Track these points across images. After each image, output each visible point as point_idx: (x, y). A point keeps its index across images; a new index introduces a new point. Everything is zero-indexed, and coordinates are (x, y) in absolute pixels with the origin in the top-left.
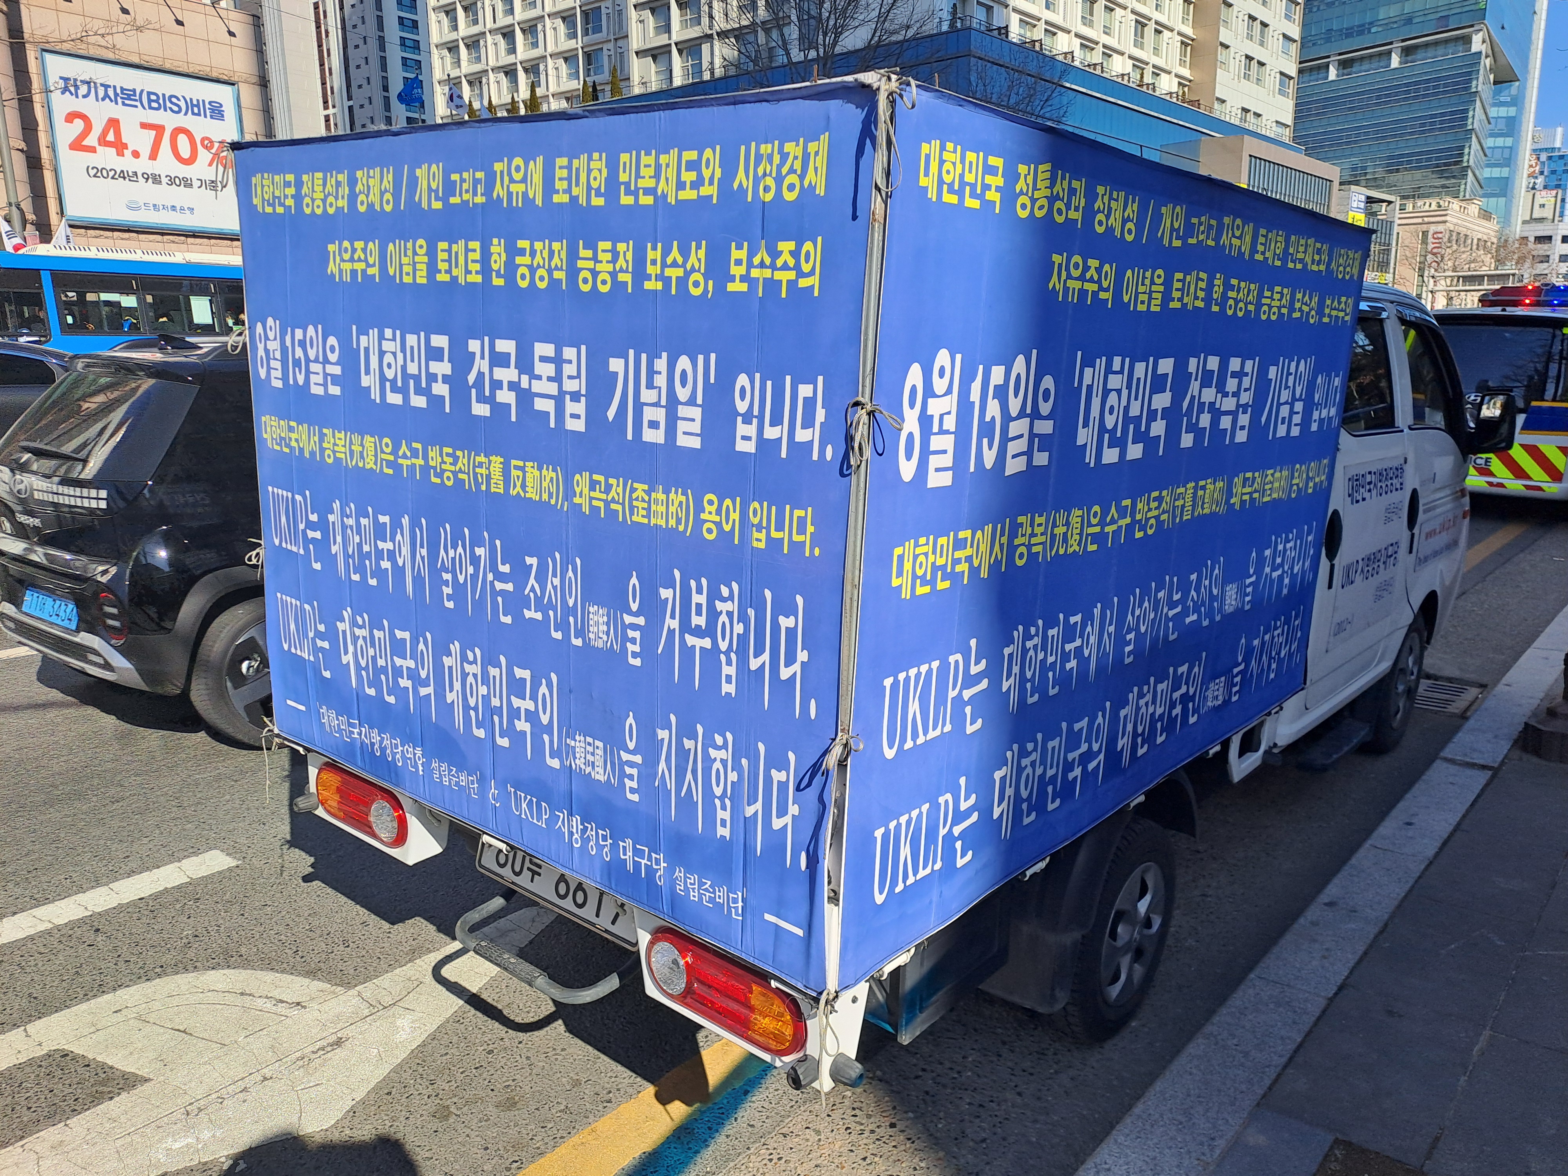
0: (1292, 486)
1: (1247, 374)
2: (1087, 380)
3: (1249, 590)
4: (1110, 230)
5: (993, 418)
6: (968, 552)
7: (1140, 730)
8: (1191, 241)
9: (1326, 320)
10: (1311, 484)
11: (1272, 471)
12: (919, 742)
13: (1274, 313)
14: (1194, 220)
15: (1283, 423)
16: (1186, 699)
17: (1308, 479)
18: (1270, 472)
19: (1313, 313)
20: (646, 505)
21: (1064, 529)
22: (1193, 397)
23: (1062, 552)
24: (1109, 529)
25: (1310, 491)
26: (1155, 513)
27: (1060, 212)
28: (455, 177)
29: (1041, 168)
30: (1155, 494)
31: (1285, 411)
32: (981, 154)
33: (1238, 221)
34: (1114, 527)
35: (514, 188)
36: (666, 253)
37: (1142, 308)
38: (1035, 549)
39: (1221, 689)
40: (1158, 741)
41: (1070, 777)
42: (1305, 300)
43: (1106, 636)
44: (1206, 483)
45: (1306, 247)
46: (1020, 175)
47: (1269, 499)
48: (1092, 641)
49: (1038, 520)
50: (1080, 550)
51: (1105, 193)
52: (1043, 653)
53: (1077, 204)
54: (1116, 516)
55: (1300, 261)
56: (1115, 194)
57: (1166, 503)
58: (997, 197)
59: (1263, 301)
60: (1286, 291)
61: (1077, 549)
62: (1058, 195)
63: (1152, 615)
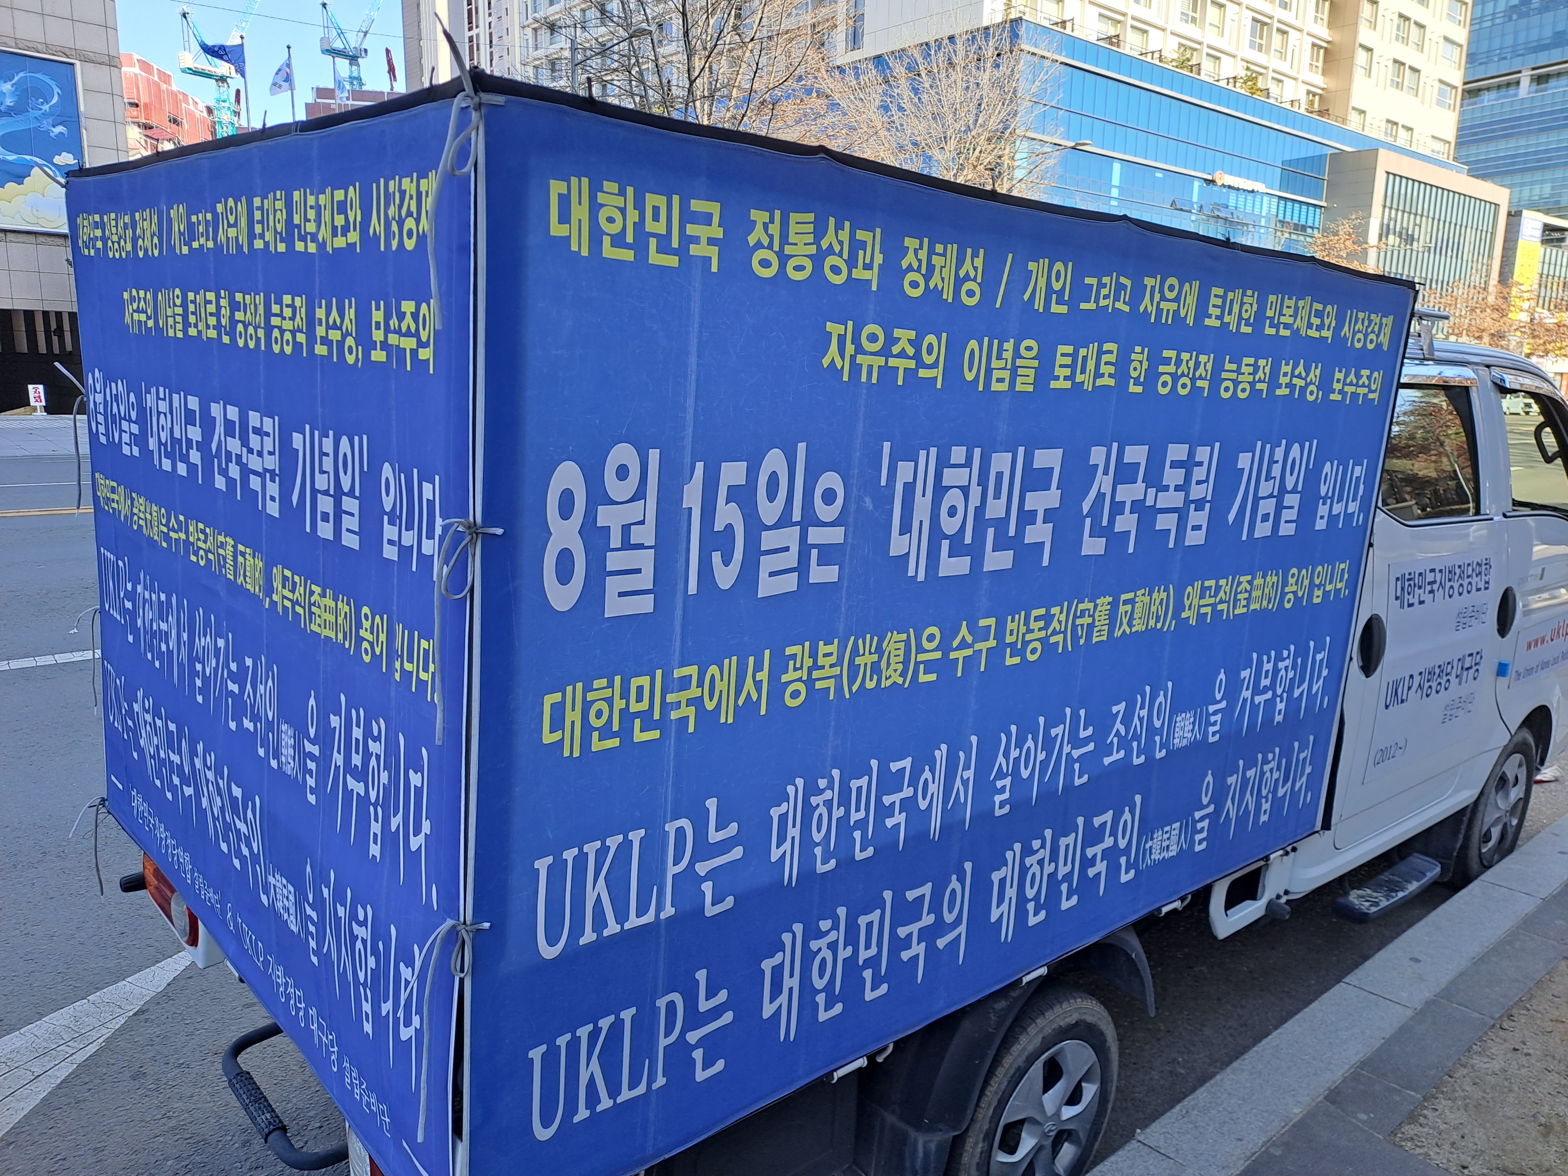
0: (1284, 594)
1: (1200, 464)
2: (904, 477)
3: (1218, 717)
4: (933, 293)
5: (729, 526)
6: (694, 693)
7: (1030, 893)
8: (1083, 306)
9: (1335, 397)
10: (1318, 593)
11: (1249, 578)
12: (609, 931)
13: (1244, 390)
14: (1088, 280)
15: (1265, 520)
16: (1112, 854)
17: (1312, 585)
18: (1245, 579)
21: (875, 657)
22: (1100, 494)
23: (870, 685)
24: (958, 654)
25: (1316, 601)
26: (1043, 634)
27: (836, 270)
28: (194, 219)
29: (794, 217)
30: (1042, 611)
31: (1268, 506)
32: (677, 198)
33: (1173, 280)
35: (230, 233)
36: (328, 311)
37: (996, 387)
38: (819, 685)
39: (1174, 839)
40: (1065, 905)
41: (905, 955)
42: (1297, 372)
43: (958, 783)
44: (1135, 596)
45: (1296, 309)
46: (755, 222)
47: (1245, 610)
48: (932, 788)
49: (823, 648)
50: (904, 682)
51: (921, 248)
52: (842, 809)
53: (868, 261)
54: (969, 639)
55: (1287, 326)
56: (939, 248)
57: (1060, 622)
58: (713, 252)
59: (1224, 375)
60: (1262, 362)
61: (900, 681)
62: (830, 251)
63: (1041, 756)
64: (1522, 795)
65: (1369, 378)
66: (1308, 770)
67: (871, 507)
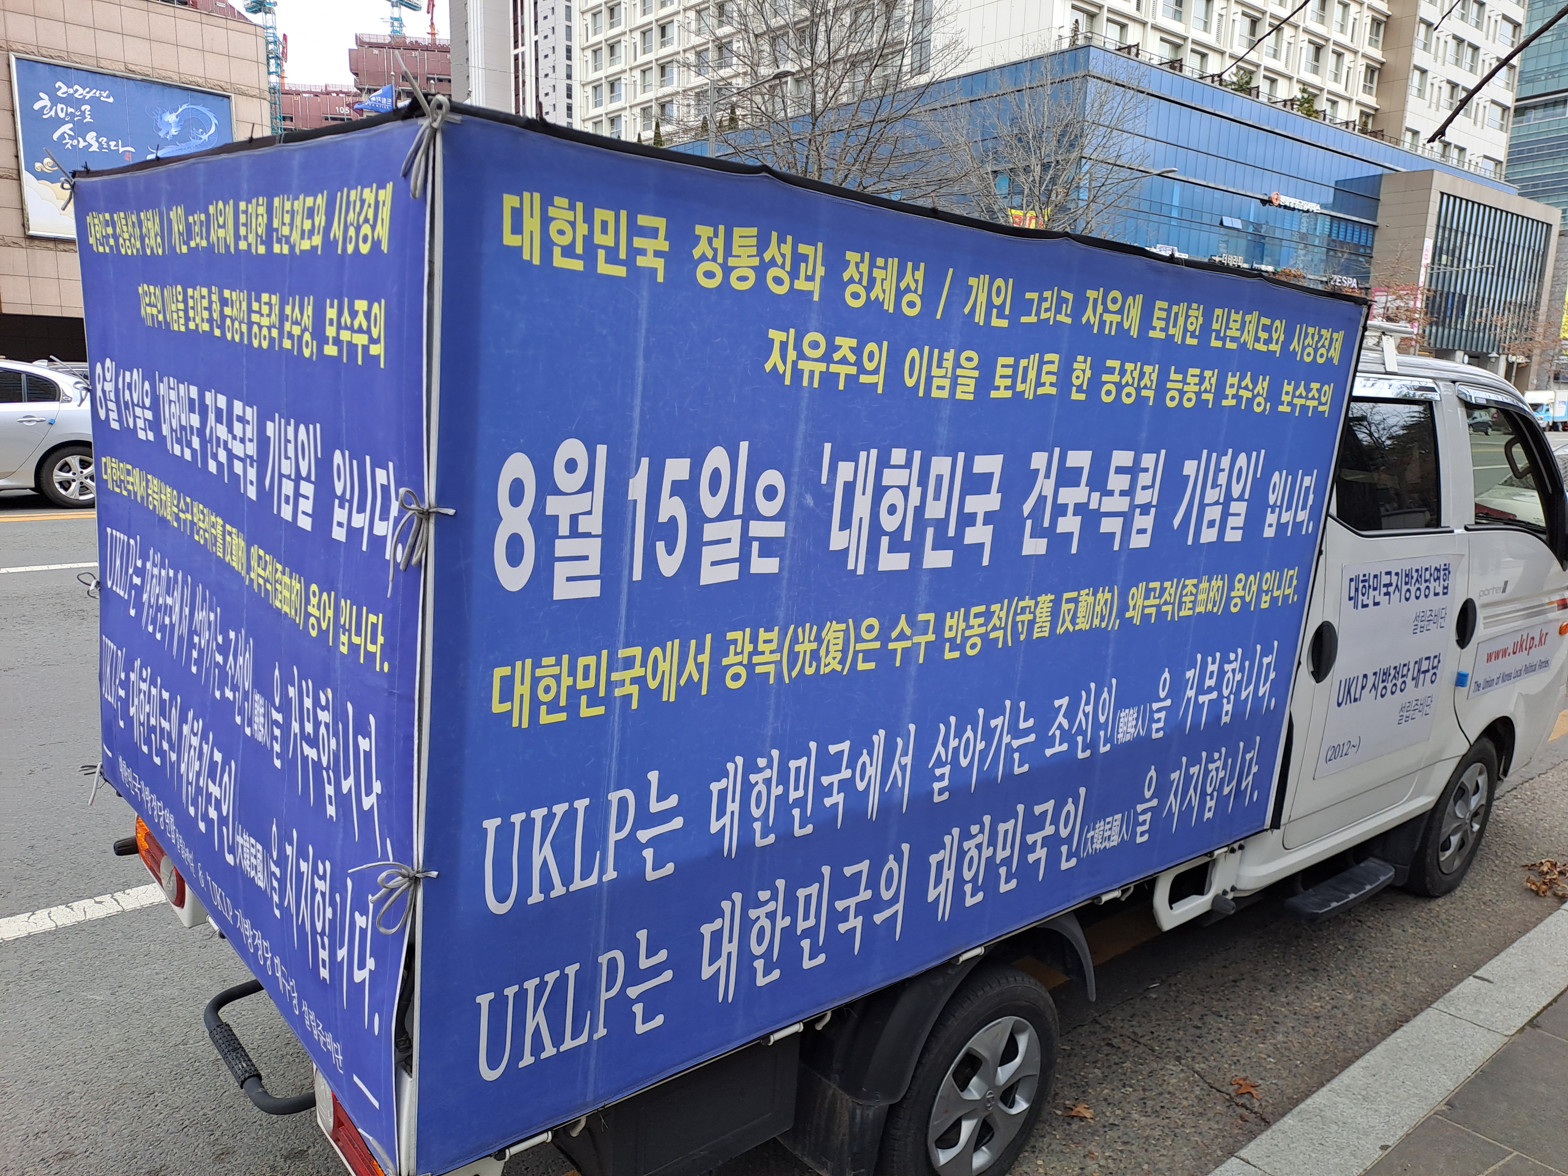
0: (1229, 599)
1: (1145, 470)
2: (844, 477)
3: (1162, 715)
4: (875, 303)
5: (673, 517)
6: (637, 672)
7: (968, 875)
8: (1024, 319)
9: (1284, 408)
10: (1267, 598)
11: (1195, 581)
12: (554, 894)
13: (1189, 400)
14: (1028, 295)
15: (1211, 526)
16: (1053, 842)
17: (1261, 590)
18: (1190, 582)
21: (813, 646)
22: (1042, 499)
23: (809, 671)
24: (897, 645)
25: (1265, 605)
26: (983, 630)
27: (778, 281)
28: (191, 219)
29: (737, 231)
30: (982, 608)
31: (1213, 513)
32: (623, 213)
33: (1116, 295)
35: (220, 233)
36: (293, 308)
37: (936, 394)
38: (759, 670)
39: (1116, 830)
40: (1004, 888)
41: (843, 928)
42: (1243, 384)
43: (896, 767)
44: (1079, 595)
45: (1243, 323)
46: (699, 237)
47: (1190, 613)
48: (870, 771)
49: (764, 635)
50: (843, 669)
51: (862, 261)
52: (781, 787)
53: (810, 273)
54: (908, 632)
55: (1233, 339)
56: (880, 262)
57: (1000, 619)
58: (659, 264)
59: (1169, 385)
60: (1208, 374)
61: (839, 668)
62: (773, 263)
63: (981, 746)
64: (1483, 802)
65: (1319, 391)
66: (1255, 769)
67: (812, 504)
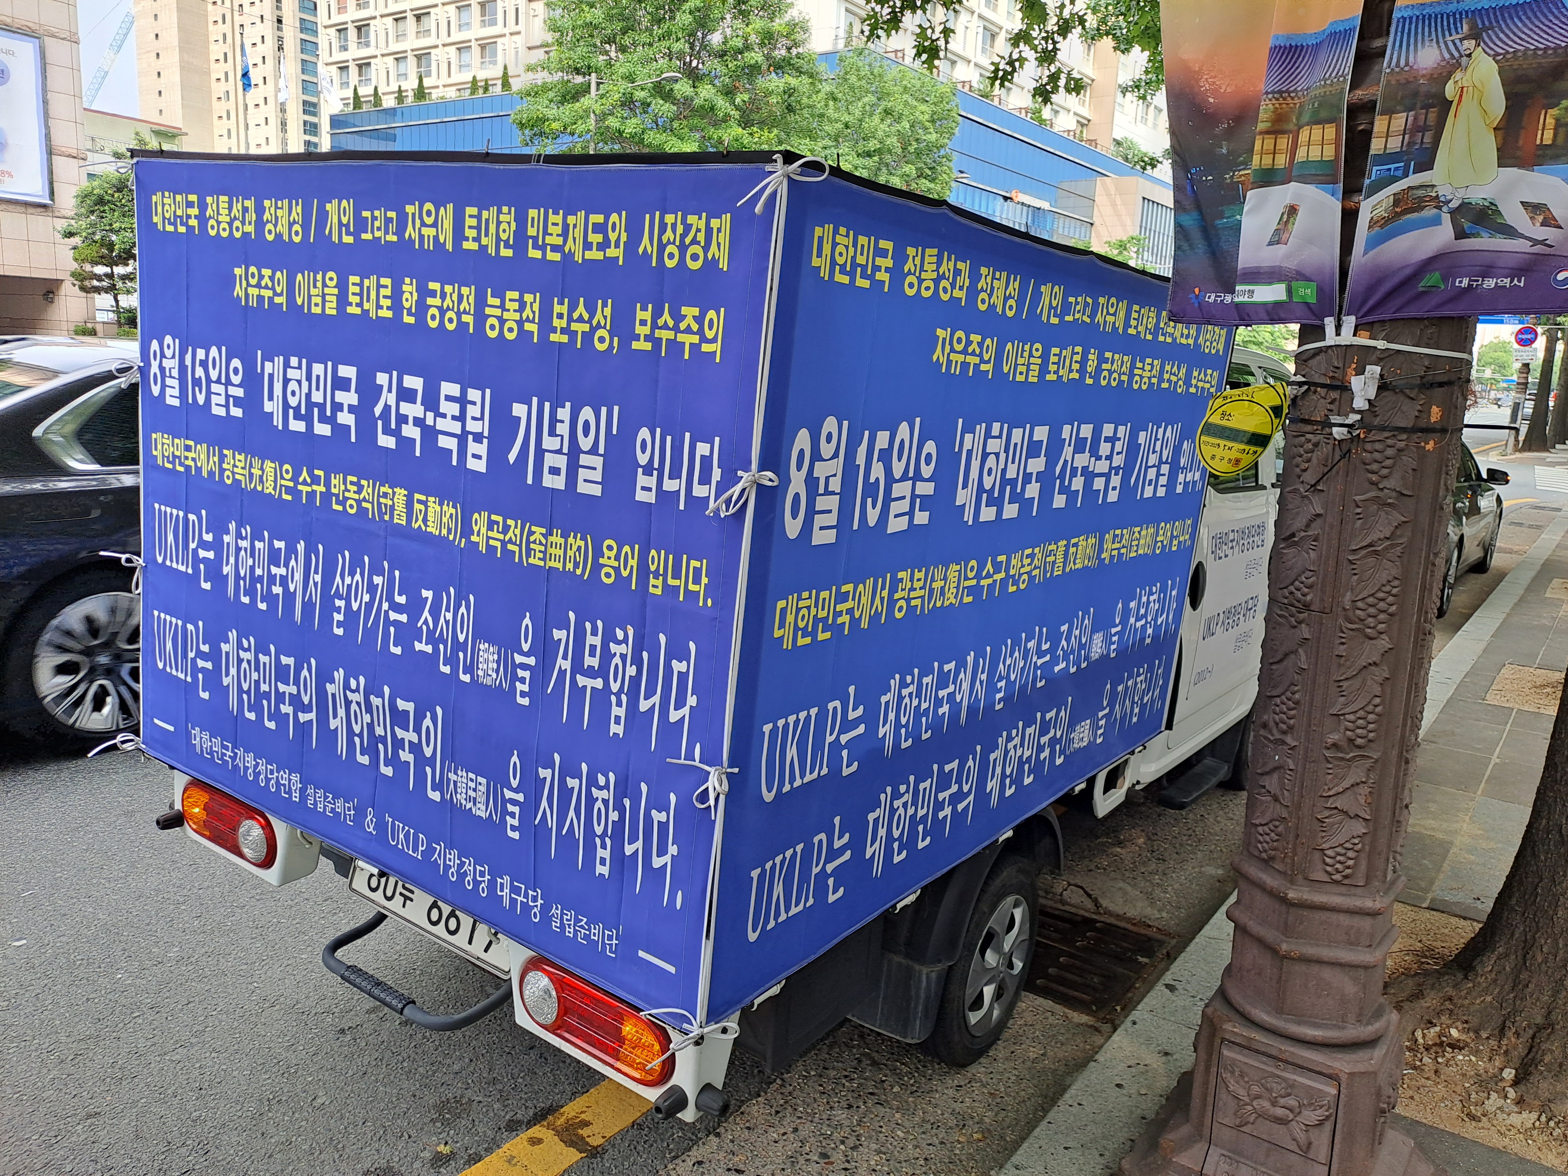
0: (1156, 542)
1: (1119, 439)
2: (967, 445)
3: (1115, 639)
4: (992, 307)
5: (877, 479)
6: (850, 604)
7: (1008, 772)
8: (1068, 318)
9: (1193, 390)
10: (1175, 542)
11: (1138, 529)
12: (796, 785)
13: (1145, 383)
14: (1072, 299)
15: (1150, 485)
16: (1053, 742)
17: (1172, 536)
19: (1181, 383)
20: (543, 548)
21: (943, 583)
22: (1066, 461)
23: (939, 604)
24: (984, 582)
25: (1174, 548)
26: (1027, 569)
27: (945, 290)
28: (366, 214)
29: (929, 251)
30: (1028, 551)
31: (1152, 474)
32: (873, 238)
33: (1113, 300)
34: (990, 581)
35: (426, 231)
36: (572, 308)
37: (1020, 378)
38: (913, 603)
39: (1087, 732)
40: (1026, 781)
41: (941, 815)
42: (1173, 371)
43: (978, 682)
44: (1079, 540)
46: (909, 255)
47: (1134, 554)
48: (964, 686)
49: (917, 575)
50: (956, 602)
51: (989, 274)
52: (917, 699)
53: (961, 284)
54: (991, 571)
55: (1171, 335)
56: (998, 274)
57: (1038, 559)
58: (887, 277)
59: (1136, 371)
60: (1156, 362)
61: (954, 601)
62: (943, 276)
63: (1022, 664)
65: (1211, 375)
66: (1161, 683)
